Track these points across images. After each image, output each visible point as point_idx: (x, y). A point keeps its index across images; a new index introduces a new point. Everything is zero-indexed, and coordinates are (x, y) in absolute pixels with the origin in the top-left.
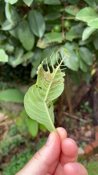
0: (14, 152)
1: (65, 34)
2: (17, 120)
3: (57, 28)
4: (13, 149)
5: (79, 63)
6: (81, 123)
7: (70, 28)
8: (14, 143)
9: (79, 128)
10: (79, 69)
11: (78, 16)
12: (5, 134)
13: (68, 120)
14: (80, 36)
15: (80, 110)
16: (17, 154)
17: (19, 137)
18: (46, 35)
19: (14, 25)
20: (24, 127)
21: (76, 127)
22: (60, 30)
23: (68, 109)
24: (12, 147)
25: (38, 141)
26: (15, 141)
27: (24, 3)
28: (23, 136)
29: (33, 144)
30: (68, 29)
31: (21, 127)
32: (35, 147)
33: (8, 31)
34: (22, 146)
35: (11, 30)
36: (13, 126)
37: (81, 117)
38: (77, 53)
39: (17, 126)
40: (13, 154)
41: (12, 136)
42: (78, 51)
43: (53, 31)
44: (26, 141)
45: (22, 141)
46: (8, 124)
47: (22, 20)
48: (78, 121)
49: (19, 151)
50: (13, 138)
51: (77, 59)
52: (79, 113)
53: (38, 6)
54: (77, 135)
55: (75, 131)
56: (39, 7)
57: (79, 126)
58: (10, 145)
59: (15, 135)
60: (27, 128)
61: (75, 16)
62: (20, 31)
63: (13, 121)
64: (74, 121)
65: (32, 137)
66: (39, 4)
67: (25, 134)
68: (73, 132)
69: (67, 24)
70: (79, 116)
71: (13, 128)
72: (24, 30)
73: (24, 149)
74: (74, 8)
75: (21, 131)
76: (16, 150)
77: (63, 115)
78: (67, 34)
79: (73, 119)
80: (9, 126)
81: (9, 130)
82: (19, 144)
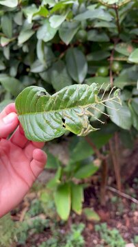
0: (33, 240)
1: (114, 80)
2: (41, 194)
3: (103, 70)
4: (33, 236)
5: (131, 119)
6: (133, 206)
7: (120, 72)
8: (34, 227)
9: (131, 214)
10: (132, 127)
11: (132, 57)
12: (24, 212)
13: (114, 199)
14: (134, 83)
15: (134, 185)
16: (38, 244)
17: (42, 218)
18: (86, 80)
19: (46, 67)
20: (50, 205)
21: (126, 211)
22: (107, 74)
23: (115, 182)
24: (31, 233)
25: (69, 228)
26: (37, 224)
27: (60, 40)
28: (47, 218)
29: (62, 231)
30: (118, 73)
31: (46, 203)
32: (64, 235)
33: (38, 74)
34: (46, 233)
35: (43, 72)
36: (35, 201)
37: (135, 196)
38: (129, 105)
39: (40, 202)
40: (32, 243)
41: (32, 217)
42: (131, 103)
43: (97, 74)
44: (52, 226)
45: (47, 226)
46: (28, 198)
47: (57, 61)
48: (130, 201)
49: (41, 239)
50: (33, 219)
51: (129, 114)
52: (131, 190)
53: (79, 43)
54: (128, 224)
55: (125, 216)
56: (80, 45)
57: (131, 209)
58: (29, 230)
59: (36, 215)
60: (55, 206)
61: (128, 57)
62: (55, 73)
63: (36, 195)
64: (124, 200)
65: (61, 220)
66: (80, 41)
67: (51, 215)
68: (122, 218)
69: (116, 66)
70: (131, 195)
71: (35, 204)
72: (60, 71)
73: (48, 238)
74: (126, 47)
75: (46, 210)
76: (37, 237)
77: (108, 190)
78: (116, 79)
79: (123, 197)
80: (30, 201)
81: (30, 207)
82: (42, 228)
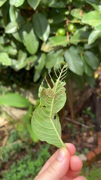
0: (14, 158)
1: (70, 38)
2: (18, 126)
3: (61, 31)
4: (13, 156)
5: (83, 67)
6: (83, 129)
7: (74, 32)
8: (14, 149)
9: (81, 134)
11: (84, 20)
12: (6, 139)
13: (69, 125)
14: (85, 40)
15: (82, 115)
16: (17, 160)
17: (19, 142)
18: (50, 39)
19: (18, 28)
20: (25, 133)
21: (78, 133)
22: (64, 33)
23: (69, 114)
24: (12, 154)
25: (39, 147)
26: (16, 147)
27: (29, 6)
28: (23, 142)
29: (34, 150)
30: (73, 32)
31: (22, 132)
32: (35, 153)
33: (11, 34)
34: (23, 152)
35: (15, 33)
36: (13, 131)
37: (83, 122)
38: (82, 57)
39: (17, 132)
40: (13, 161)
41: (13, 142)
42: (83, 55)
43: (57, 34)
44: (27, 147)
45: (23, 147)
46: (7, 129)
47: (25, 24)
48: (80, 126)
49: (20, 157)
50: (13, 144)
51: (82, 63)
52: (81, 119)
53: (43, 9)
54: (79, 141)
55: (77, 136)
56: (43, 11)
57: (81, 132)
58: (11, 151)
59: (15, 141)
60: (28, 133)
61: (81, 20)
62: (24, 33)
63: (14, 127)
64: (76, 126)
65: (32, 141)
66: (44, 7)
67: (26, 140)
68: (75, 137)
69: (71, 27)
70: (81, 122)
71: (13, 133)
72: (28, 32)
73: (24, 155)
74: (79, 12)
75: (22, 137)
76: (16, 156)
77: (65, 120)
78: (72, 38)
79: (75, 124)
80: (9, 131)
81: (9, 136)
82: (20, 150)
